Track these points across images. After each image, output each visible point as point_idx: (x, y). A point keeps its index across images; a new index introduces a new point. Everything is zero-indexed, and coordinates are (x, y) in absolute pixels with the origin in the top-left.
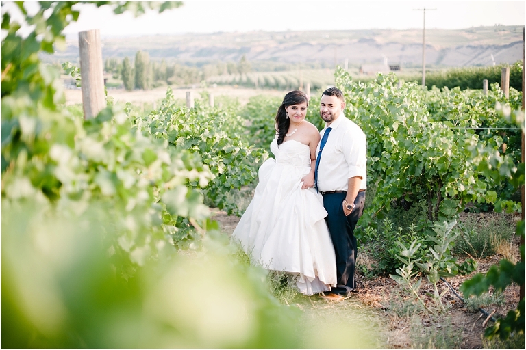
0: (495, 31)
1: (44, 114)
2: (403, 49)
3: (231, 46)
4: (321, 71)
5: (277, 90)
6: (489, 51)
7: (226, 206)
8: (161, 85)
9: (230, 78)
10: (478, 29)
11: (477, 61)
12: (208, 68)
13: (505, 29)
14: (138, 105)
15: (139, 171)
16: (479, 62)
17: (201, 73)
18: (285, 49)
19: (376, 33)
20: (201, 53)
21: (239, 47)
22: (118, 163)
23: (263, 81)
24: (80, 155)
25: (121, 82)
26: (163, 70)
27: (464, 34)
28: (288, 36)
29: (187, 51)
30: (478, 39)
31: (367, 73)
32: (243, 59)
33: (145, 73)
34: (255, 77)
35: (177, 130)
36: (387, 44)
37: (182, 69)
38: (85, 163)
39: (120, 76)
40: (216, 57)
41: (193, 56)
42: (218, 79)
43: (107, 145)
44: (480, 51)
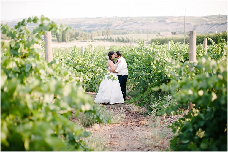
0: (218, 17)
1: (37, 62)
2: (178, 25)
3: (103, 23)
4: (142, 34)
5: (123, 43)
6: (215, 26)
7: (96, 91)
8: (73, 40)
9: (103, 37)
10: (210, 16)
11: (210, 31)
12: (93, 33)
13: (222, 17)
14: (63, 49)
15: (63, 77)
16: (211, 31)
17: (90, 35)
18: (127, 25)
19: (167, 18)
20: (90, 26)
21: (107, 24)
22: (57, 75)
23: (117, 39)
24: (46, 72)
25: (56, 39)
26: (74, 34)
27: (204, 19)
28: (128, 19)
29: (84, 25)
30: (211, 21)
31: (162, 36)
32: (109, 29)
33: (66, 35)
34: (113, 37)
35: (77, 63)
36: (171, 23)
37: (82, 33)
38: (48, 75)
39: (56, 36)
40: (97, 28)
41: (87, 28)
42: (98, 37)
43: (54, 70)
44: (211, 26)
